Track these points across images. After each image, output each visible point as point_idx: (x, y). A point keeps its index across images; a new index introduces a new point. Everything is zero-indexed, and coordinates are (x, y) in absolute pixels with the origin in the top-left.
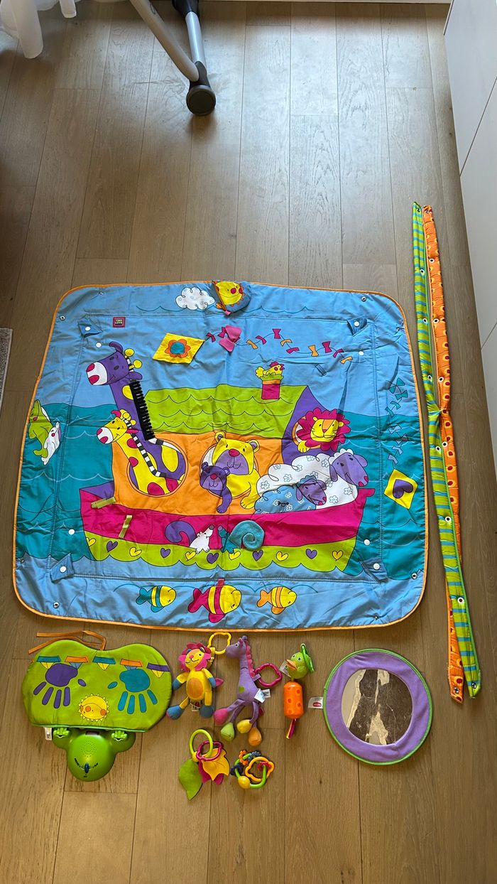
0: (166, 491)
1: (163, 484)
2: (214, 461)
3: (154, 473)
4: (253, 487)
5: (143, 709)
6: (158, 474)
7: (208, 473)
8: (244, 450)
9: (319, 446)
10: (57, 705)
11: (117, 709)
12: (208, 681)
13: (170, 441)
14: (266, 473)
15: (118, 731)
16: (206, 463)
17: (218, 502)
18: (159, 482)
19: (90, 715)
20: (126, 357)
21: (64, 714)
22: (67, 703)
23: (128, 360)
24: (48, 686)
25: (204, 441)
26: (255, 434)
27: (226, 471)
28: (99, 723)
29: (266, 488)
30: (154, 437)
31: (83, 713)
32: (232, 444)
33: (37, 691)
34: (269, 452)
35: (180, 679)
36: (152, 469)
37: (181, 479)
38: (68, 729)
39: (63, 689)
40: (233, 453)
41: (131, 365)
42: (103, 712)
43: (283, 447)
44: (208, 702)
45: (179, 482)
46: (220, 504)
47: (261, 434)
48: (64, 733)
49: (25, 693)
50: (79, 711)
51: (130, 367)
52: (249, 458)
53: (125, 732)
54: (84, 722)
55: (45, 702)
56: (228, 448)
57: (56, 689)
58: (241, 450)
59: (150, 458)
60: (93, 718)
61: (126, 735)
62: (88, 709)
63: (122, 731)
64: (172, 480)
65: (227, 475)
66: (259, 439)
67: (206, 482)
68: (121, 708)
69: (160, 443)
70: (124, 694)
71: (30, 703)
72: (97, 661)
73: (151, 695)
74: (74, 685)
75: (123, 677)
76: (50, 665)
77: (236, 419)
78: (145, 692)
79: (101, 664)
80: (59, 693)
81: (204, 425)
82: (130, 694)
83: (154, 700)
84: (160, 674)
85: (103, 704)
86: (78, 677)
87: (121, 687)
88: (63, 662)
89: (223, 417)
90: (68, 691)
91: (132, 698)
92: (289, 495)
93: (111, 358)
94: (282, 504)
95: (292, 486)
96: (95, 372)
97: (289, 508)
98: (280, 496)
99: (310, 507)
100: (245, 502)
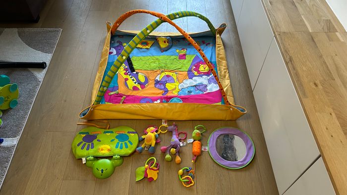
0: (140, 89)
1: (139, 86)
3: (135, 83)
4: (177, 87)
5: (127, 147)
6: (137, 83)
7: (157, 82)
9: (203, 73)
10: (88, 149)
11: (115, 148)
12: (155, 136)
13: (141, 73)
14: (182, 82)
15: (116, 155)
16: (157, 80)
17: (162, 92)
19: (103, 152)
21: (91, 151)
22: (93, 147)
24: (84, 143)
25: (155, 72)
28: (107, 154)
29: (182, 87)
30: (135, 71)
31: (100, 151)
32: (167, 73)
33: (78, 145)
34: (183, 75)
35: (143, 137)
37: (147, 85)
38: (93, 157)
39: (90, 144)
40: (168, 76)
43: (188, 74)
44: (153, 145)
48: (91, 158)
49: (73, 147)
50: (98, 150)
52: (175, 78)
54: (101, 154)
55: (82, 148)
56: (166, 75)
57: (87, 144)
58: (171, 75)
60: (105, 152)
61: (119, 156)
62: (102, 150)
64: (143, 85)
66: (178, 71)
67: (157, 86)
68: (117, 147)
69: (137, 73)
70: (118, 143)
71: (75, 150)
72: (105, 132)
73: (130, 142)
74: (95, 142)
75: (117, 137)
76: (84, 135)
77: (169, 65)
78: (127, 142)
79: (107, 134)
80: (89, 145)
81: (155, 67)
82: (120, 143)
83: (131, 144)
84: (133, 134)
85: (109, 147)
86: (97, 139)
87: (117, 141)
88: (90, 134)
89: (163, 65)
90: (93, 144)
91: (122, 144)
92: (192, 89)
93: (118, 46)
94: (190, 92)
95: (193, 86)
96: (111, 51)
97: (192, 94)
98: (189, 90)
99: (201, 93)
100: (174, 92)
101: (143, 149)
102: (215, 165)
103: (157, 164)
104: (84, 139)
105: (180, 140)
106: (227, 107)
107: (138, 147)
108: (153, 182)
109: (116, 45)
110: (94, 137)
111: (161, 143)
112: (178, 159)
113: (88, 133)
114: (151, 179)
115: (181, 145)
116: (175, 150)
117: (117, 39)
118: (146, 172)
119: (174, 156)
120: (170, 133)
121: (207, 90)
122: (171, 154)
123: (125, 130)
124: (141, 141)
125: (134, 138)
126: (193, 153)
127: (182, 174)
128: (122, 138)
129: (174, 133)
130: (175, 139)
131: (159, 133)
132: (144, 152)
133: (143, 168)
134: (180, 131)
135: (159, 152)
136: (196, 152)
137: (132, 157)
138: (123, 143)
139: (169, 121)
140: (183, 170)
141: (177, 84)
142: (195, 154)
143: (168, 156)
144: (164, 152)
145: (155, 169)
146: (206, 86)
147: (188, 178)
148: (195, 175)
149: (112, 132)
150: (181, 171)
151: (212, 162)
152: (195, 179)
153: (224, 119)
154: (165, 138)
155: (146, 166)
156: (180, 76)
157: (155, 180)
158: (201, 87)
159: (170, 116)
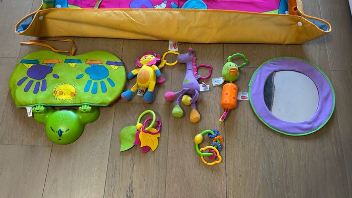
5: (104, 90)
10: (36, 91)
11: (83, 91)
12: (155, 72)
15: (84, 105)
19: (63, 97)
21: (42, 96)
22: (44, 89)
24: (29, 79)
28: (70, 102)
31: (56, 95)
33: (20, 83)
35: (134, 72)
38: (44, 106)
39: (41, 81)
42: (73, 94)
44: (151, 89)
48: (41, 109)
49: (11, 86)
50: (54, 94)
53: (90, 106)
54: (58, 102)
55: (26, 90)
57: (35, 81)
60: (67, 99)
61: (90, 107)
62: (61, 93)
63: (87, 105)
68: (86, 90)
70: (89, 82)
71: (15, 92)
72: (67, 61)
73: (110, 81)
74: (49, 78)
75: (87, 71)
76: (30, 65)
78: (105, 80)
79: (70, 64)
80: (38, 84)
82: (93, 81)
83: (113, 84)
84: (116, 67)
85: (73, 89)
86: (53, 73)
87: (87, 77)
88: (41, 64)
90: (45, 82)
91: (96, 83)
101: (133, 94)
102: (261, 128)
103: (158, 122)
104: (30, 72)
105: (200, 80)
106: (292, 19)
107: (124, 90)
108: (149, 154)
110: (48, 69)
111: (166, 84)
112: (195, 115)
113: (37, 61)
114: (147, 149)
115: (202, 89)
116: (190, 98)
118: (137, 135)
119: (187, 109)
120: (183, 66)
122: (182, 105)
123: (103, 59)
124: (130, 79)
125: (118, 73)
126: (222, 105)
127: (200, 142)
128: (97, 72)
129: (190, 66)
130: (190, 78)
131: (161, 66)
132: (135, 99)
133: (133, 129)
134: (200, 63)
135: (161, 100)
136: (229, 104)
137: (114, 107)
138: (99, 82)
139: (182, 45)
140: (203, 135)
142: (226, 107)
143: (177, 110)
144: (171, 101)
145: (155, 130)
147: (211, 150)
148: (223, 144)
149: (79, 61)
150: (199, 137)
151: (255, 121)
152: (223, 152)
153: (280, 41)
154: (173, 75)
155: (139, 125)
157: (153, 149)
159: (184, 35)
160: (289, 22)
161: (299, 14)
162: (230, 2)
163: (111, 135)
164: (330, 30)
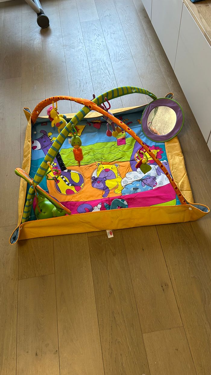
0: (75, 192)
1: (73, 189)
2: (98, 175)
3: (68, 184)
4: (119, 184)
6: (70, 185)
7: (95, 180)
8: (112, 168)
9: (149, 162)
13: (74, 170)
14: (125, 176)
16: (94, 177)
17: (103, 193)
18: (71, 188)
20: (49, 136)
23: (50, 138)
25: (91, 167)
26: (117, 160)
27: (105, 179)
29: (126, 183)
30: (66, 169)
32: (106, 167)
34: (125, 167)
36: (67, 183)
37: (82, 185)
40: (107, 170)
41: (51, 139)
43: (131, 165)
45: (81, 187)
46: (104, 193)
47: (119, 160)
51: (51, 141)
52: (115, 172)
56: (104, 169)
58: (110, 168)
59: (65, 178)
64: (78, 186)
65: (105, 181)
66: (118, 162)
67: (95, 185)
69: (69, 171)
77: (106, 156)
81: (90, 160)
89: (99, 156)
92: (138, 185)
93: (42, 138)
94: (135, 189)
95: (139, 181)
96: (34, 145)
97: (139, 191)
98: (134, 186)
99: (149, 188)
100: (116, 191)
106: (185, 207)
109: (40, 135)
117: (39, 128)
121: (156, 184)
141: (119, 179)
146: (154, 178)
153: (181, 221)
156: (121, 168)
158: (149, 181)
160: (184, 209)
161: (188, 203)
162: (143, 198)
163: (90, 258)
164: (209, 211)
